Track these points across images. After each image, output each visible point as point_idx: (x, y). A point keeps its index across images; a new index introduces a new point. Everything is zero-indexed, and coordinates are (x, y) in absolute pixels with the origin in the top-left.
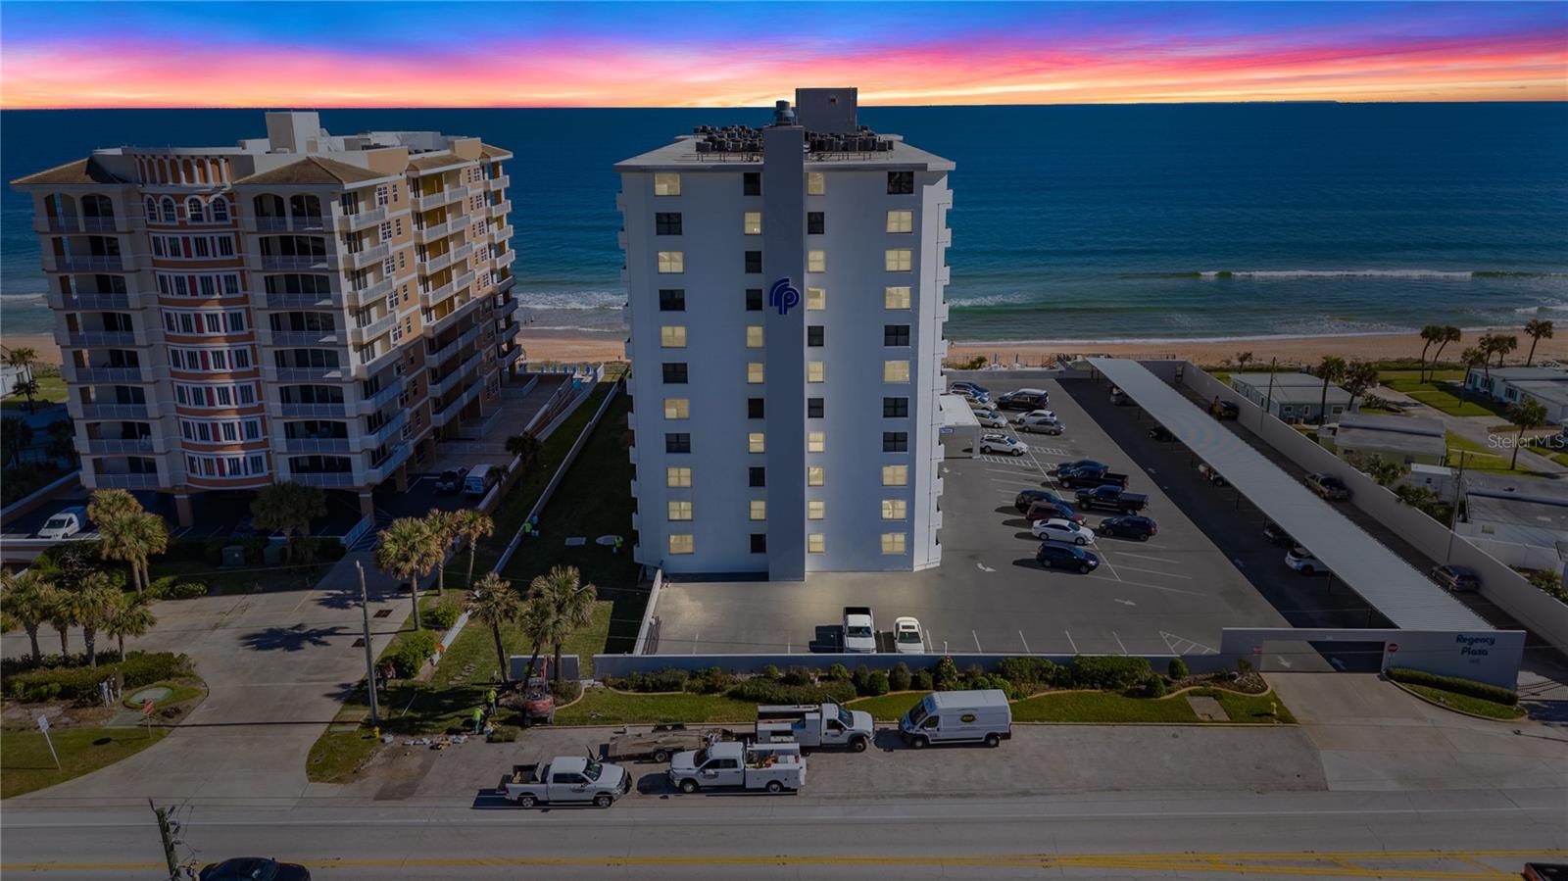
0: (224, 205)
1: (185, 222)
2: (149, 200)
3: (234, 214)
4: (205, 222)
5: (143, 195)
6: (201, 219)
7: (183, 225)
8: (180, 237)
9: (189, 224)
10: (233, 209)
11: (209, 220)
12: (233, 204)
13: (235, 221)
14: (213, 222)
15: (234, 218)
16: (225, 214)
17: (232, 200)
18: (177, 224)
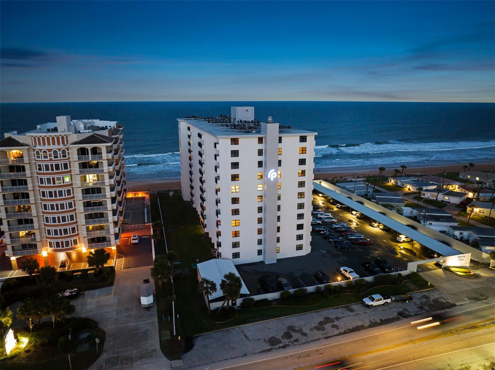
0: (65, 152)
1: (52, 159)
2: (37, 151)
3: (69, 155)
4: (59, 158)
5: (34, 150)
6: (58, 157)
7: (51, 160)
8: (49, 164)
9: (53, 159)
10: (68, 153)
11: (60, 158)
12: (68, 151)
13: (69, 157)
14: (62, 158)
15: (69, 156)
16: (66, 155)
17: (68, 150)
18: (49, 160)
